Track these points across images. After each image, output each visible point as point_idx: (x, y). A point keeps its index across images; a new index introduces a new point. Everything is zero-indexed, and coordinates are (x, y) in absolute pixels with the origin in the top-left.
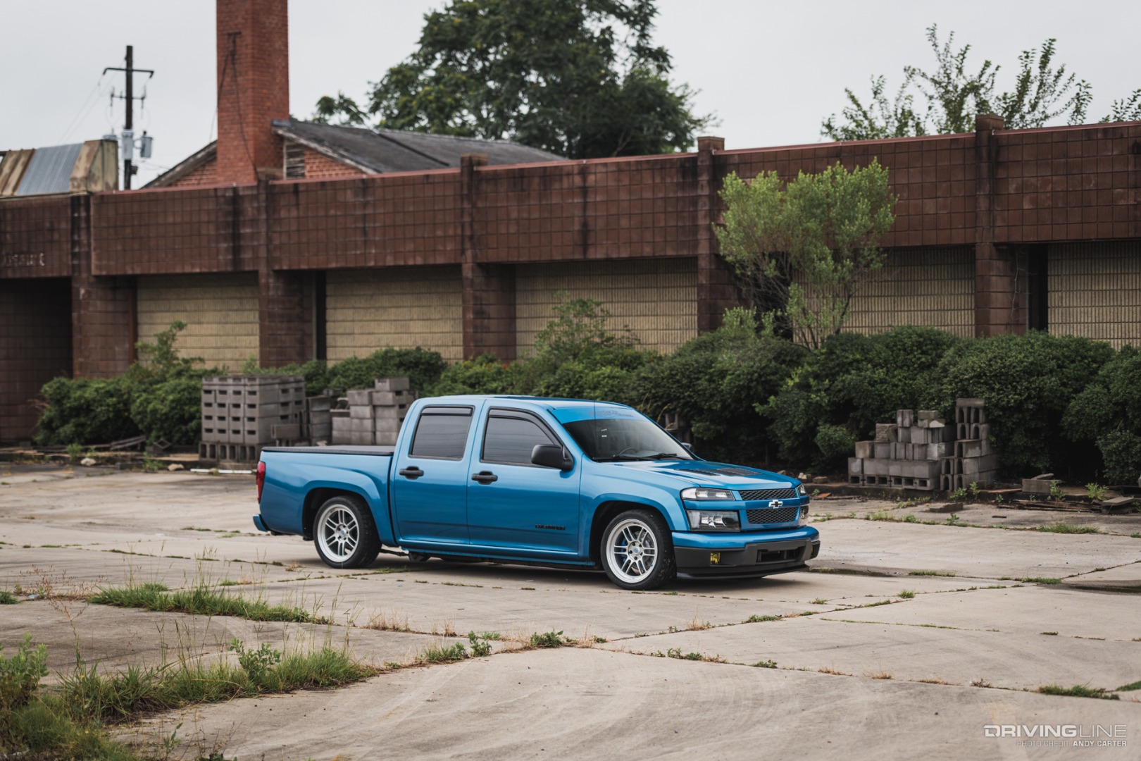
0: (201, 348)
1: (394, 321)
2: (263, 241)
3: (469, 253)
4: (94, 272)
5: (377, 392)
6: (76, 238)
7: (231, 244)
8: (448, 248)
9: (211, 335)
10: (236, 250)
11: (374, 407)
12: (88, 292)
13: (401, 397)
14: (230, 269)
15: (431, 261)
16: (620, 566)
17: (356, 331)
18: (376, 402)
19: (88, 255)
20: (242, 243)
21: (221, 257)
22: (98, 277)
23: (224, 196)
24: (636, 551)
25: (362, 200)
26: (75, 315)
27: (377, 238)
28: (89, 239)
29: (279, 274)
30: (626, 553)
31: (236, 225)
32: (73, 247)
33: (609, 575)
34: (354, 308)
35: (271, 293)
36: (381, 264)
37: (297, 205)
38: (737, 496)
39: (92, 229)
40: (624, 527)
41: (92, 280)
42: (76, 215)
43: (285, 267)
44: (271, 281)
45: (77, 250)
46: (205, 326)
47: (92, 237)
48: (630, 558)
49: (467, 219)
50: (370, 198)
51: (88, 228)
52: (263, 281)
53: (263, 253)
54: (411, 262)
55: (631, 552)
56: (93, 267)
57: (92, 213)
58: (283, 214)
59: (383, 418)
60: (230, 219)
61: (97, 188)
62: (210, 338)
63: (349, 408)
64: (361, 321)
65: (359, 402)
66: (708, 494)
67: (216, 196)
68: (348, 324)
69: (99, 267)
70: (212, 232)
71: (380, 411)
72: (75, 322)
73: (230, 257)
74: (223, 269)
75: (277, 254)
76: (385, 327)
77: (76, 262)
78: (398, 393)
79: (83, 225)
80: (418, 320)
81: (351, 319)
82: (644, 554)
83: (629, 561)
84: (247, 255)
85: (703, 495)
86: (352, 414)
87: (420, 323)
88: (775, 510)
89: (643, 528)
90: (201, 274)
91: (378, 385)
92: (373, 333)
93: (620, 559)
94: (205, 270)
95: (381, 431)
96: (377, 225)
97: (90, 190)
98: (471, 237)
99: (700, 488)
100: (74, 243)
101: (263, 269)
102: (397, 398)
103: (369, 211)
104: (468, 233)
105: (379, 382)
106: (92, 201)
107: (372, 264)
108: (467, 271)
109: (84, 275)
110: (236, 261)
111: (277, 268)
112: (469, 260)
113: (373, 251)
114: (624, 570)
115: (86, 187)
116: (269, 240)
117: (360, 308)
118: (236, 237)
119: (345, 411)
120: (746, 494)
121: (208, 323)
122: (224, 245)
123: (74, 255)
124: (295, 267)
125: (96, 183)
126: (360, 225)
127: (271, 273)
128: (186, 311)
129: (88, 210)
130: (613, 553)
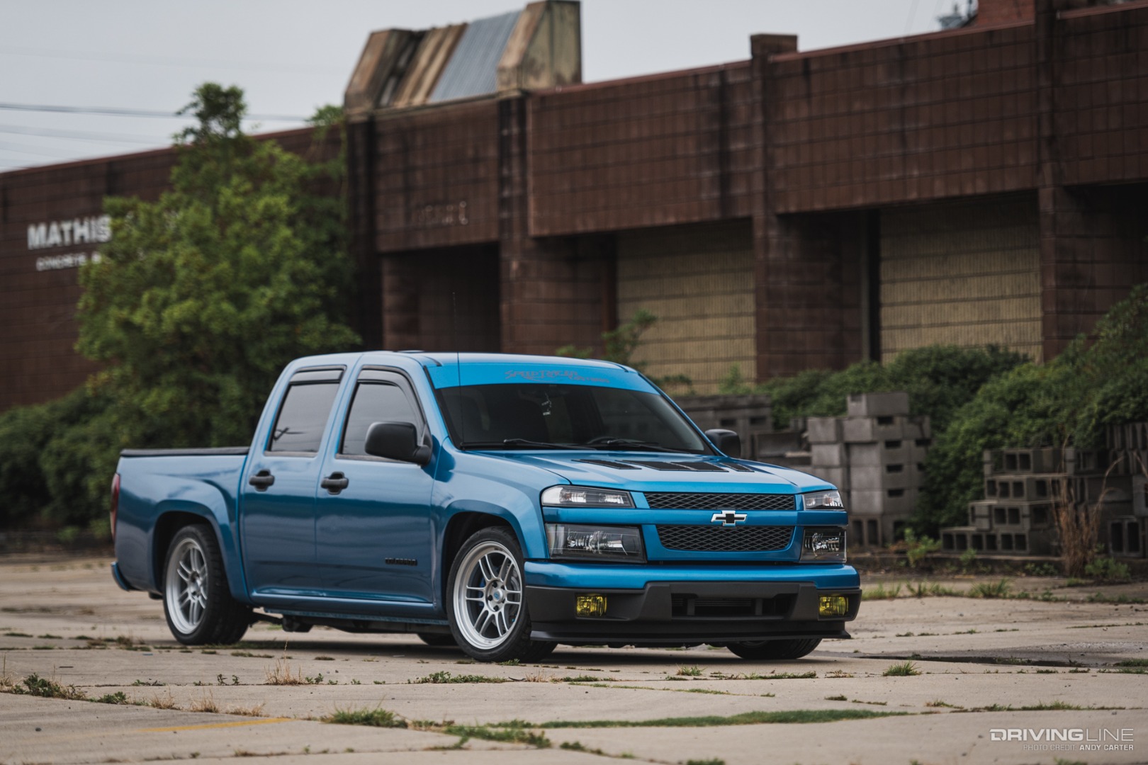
0: (706, 360)
1: (979, 299)
2: (758, 163)
3: (1047, 169)
4: (533, 230)
5: (851, 418)
6: (505, 172)
7: (717, 171)
8: (1022, 162)
9: (720, 337)
10: (724, 182)
11: (848, 447)
12: (523, 267)
13: (891, 427)
14: (716, 215)
15: (998, 187)
16: (473, 621)
17: (923, 322)
18: (850, 438)
19: (523, 200)
20: (733, 168)
21: (704, 195)
22: (540, 240)
23: (707, 87)
24: (497, 595)
25: (898, 81)
26: (504, 307)
27: (921, 149)
28: (523, 174)
29: (786, 219)
30: (483, 600)
31: (723, 137)
32: (501, 189)
33: (455, 635)
34: (919, 279)
35: (772, 255)
36: (926, 195)
37: (809, 96)
38: (641, 501)
39: (530, 158)
40: (481, 555)
41: (530, 244)
42: (505, 132)
43: (793, 209)
44: (773, 233)
45: (506, 193)
46: (710, 321)
47: (530, 171)
48: (489, 608)
49: (1045, 107)
50: (910, 79)
51: (523, 154)
52: (759, 234)
53: (758, 185)
54: (969, 190)
55: (490, 598)
56: (531, 223)
57: (530, 127)
58: (789, 113)
59: (860, 466)
60: (716, 127)
61: (541, 83)
62: (717, 342)
63: (808, 449)
64: (931, 302)
65: (823, 438)
66: (587, 497)
67: (697, 88)
68: (912, 309)
69: (540, 223)
70: (692, 152)
71: (857, 454)
72: (505, 319)
73: (716, 194)
74: (707, 216)
75: (780, 185)
76: (965, 312)
77: (505, 215)
78: (884, 420)
79: (515, 149)
80: (1013, 296)
81: (914, 299)
82: (507, 602)
83: (487, 613)
84: (739, 190)
85: (579, 499)
86: (815, 460)
87: (1015, 302)
88: (728, 529)
89: (507, 556)
90: (678, 227)
91: (851, 405)
92: (947, 324)
93: (475, 609)
94: (683, 219)
95: (860, 490)
96: (921, 125)
97: (525, 86)
98: (1052, 140)
99: (571, 486)
100: (503, 182)
101: (758, 213)
102: (882, 428)
103: (910, 101)
104: (1046, 132)
105: (853, 400)
106: (530, 106)
107: (913, 196)
108: (1046, 204)
109: (517, 237)
110: (726, 201)
111: (781, 210)
112: (1049, 181)
113: (916, 173)
114: (478, 629)
115: (519, 81)
116: (769, 160)
117: (928, 279)
118: (724, 158)
119: (804, 454)
120: (657, 499)
121: (716, 316)
122: (707, 174)
123: (504, 203)
124: (806, 208)
125: (537, 75)
126: (896, 127)
127: (774, 219)
128: (683, 296)
129: (522, 122)
130: (464, 598)
